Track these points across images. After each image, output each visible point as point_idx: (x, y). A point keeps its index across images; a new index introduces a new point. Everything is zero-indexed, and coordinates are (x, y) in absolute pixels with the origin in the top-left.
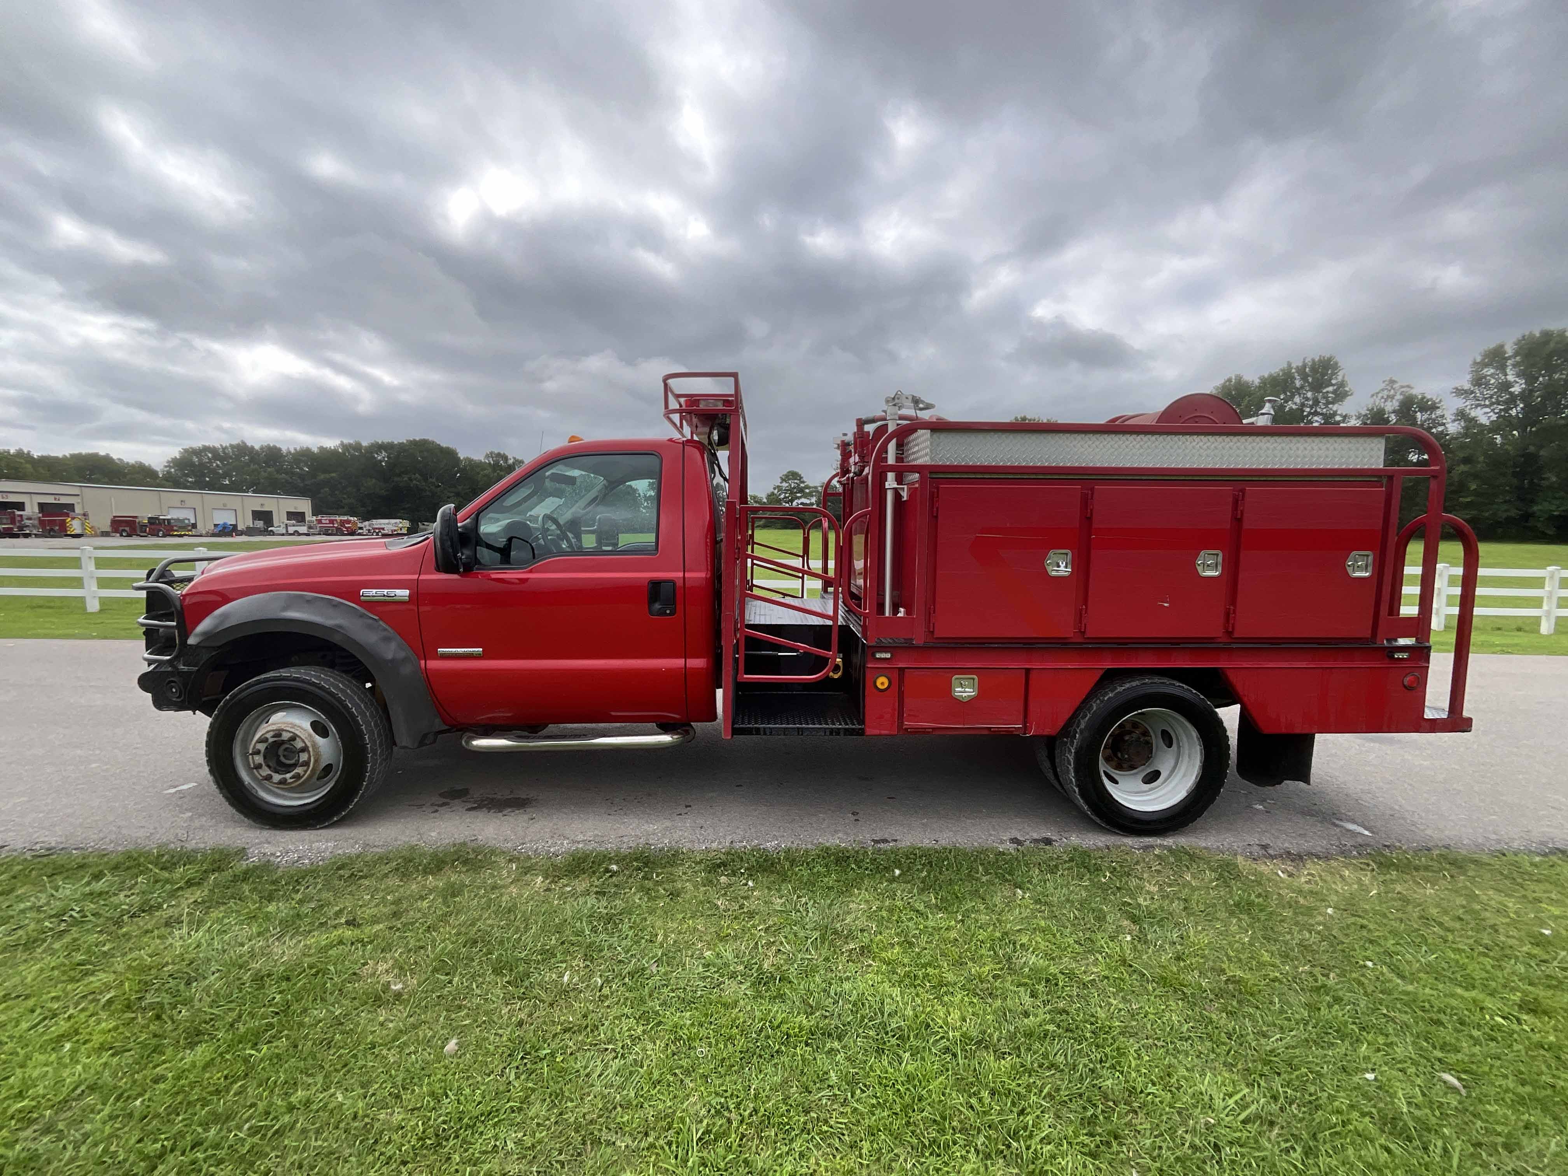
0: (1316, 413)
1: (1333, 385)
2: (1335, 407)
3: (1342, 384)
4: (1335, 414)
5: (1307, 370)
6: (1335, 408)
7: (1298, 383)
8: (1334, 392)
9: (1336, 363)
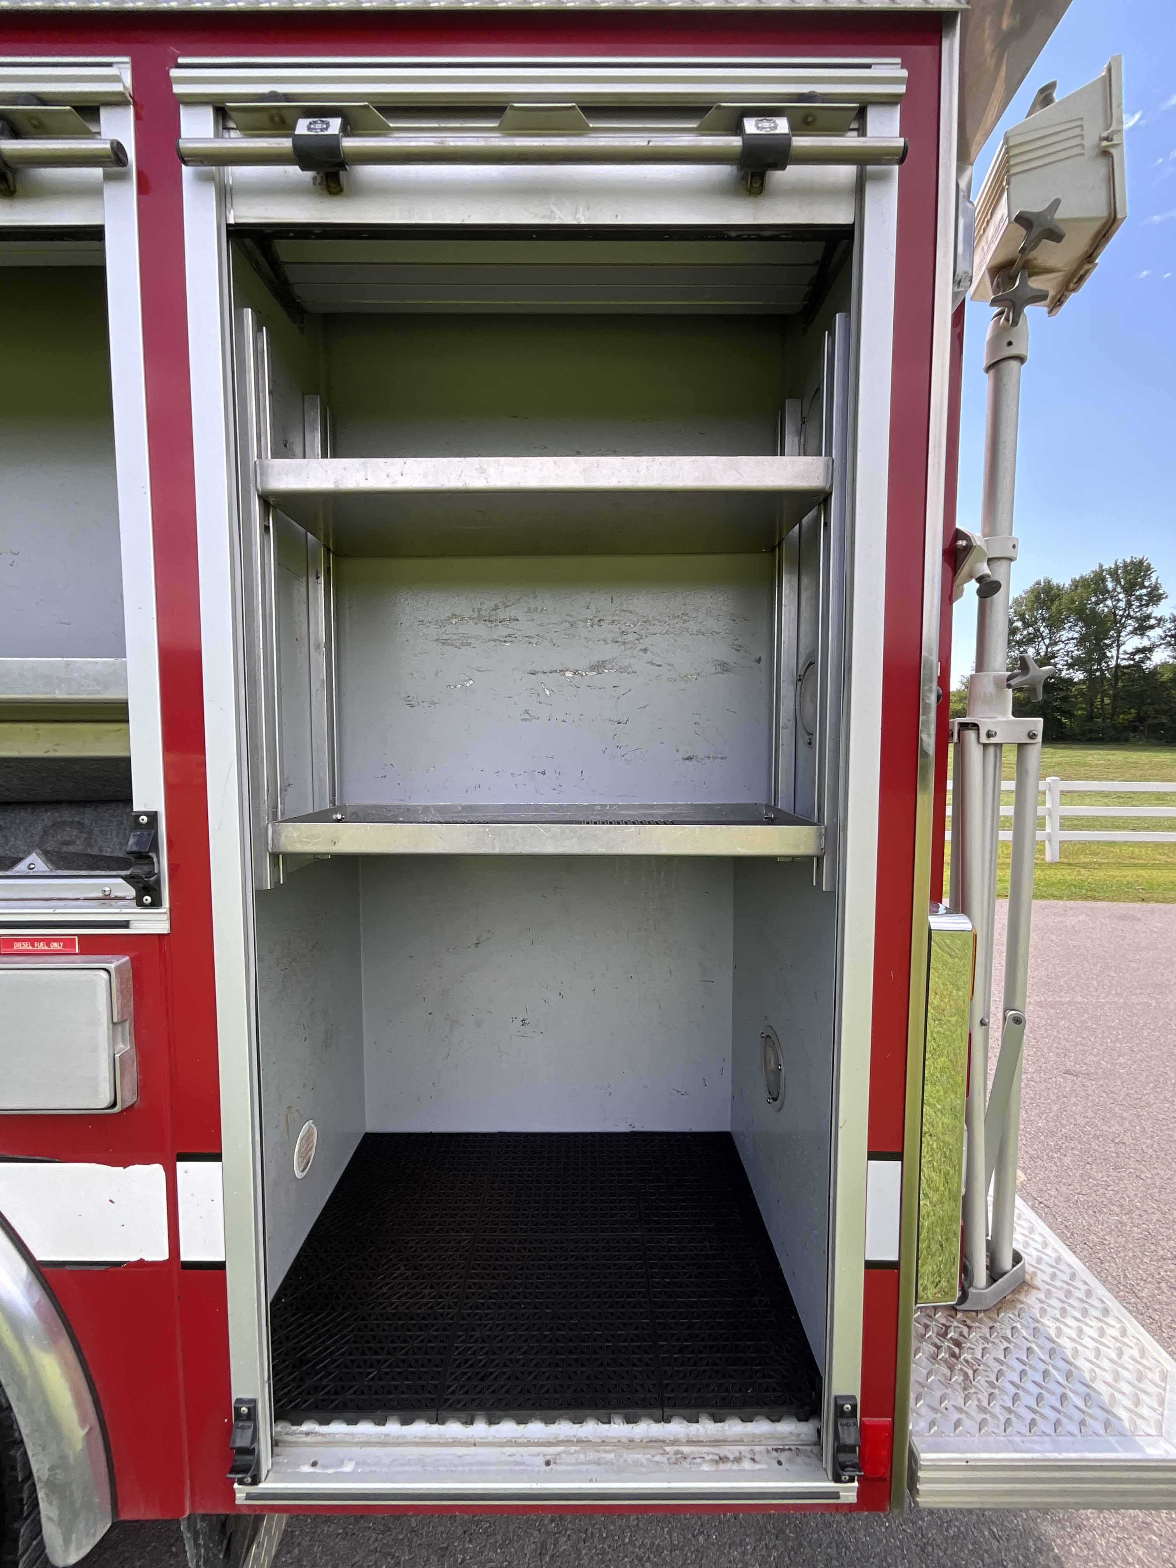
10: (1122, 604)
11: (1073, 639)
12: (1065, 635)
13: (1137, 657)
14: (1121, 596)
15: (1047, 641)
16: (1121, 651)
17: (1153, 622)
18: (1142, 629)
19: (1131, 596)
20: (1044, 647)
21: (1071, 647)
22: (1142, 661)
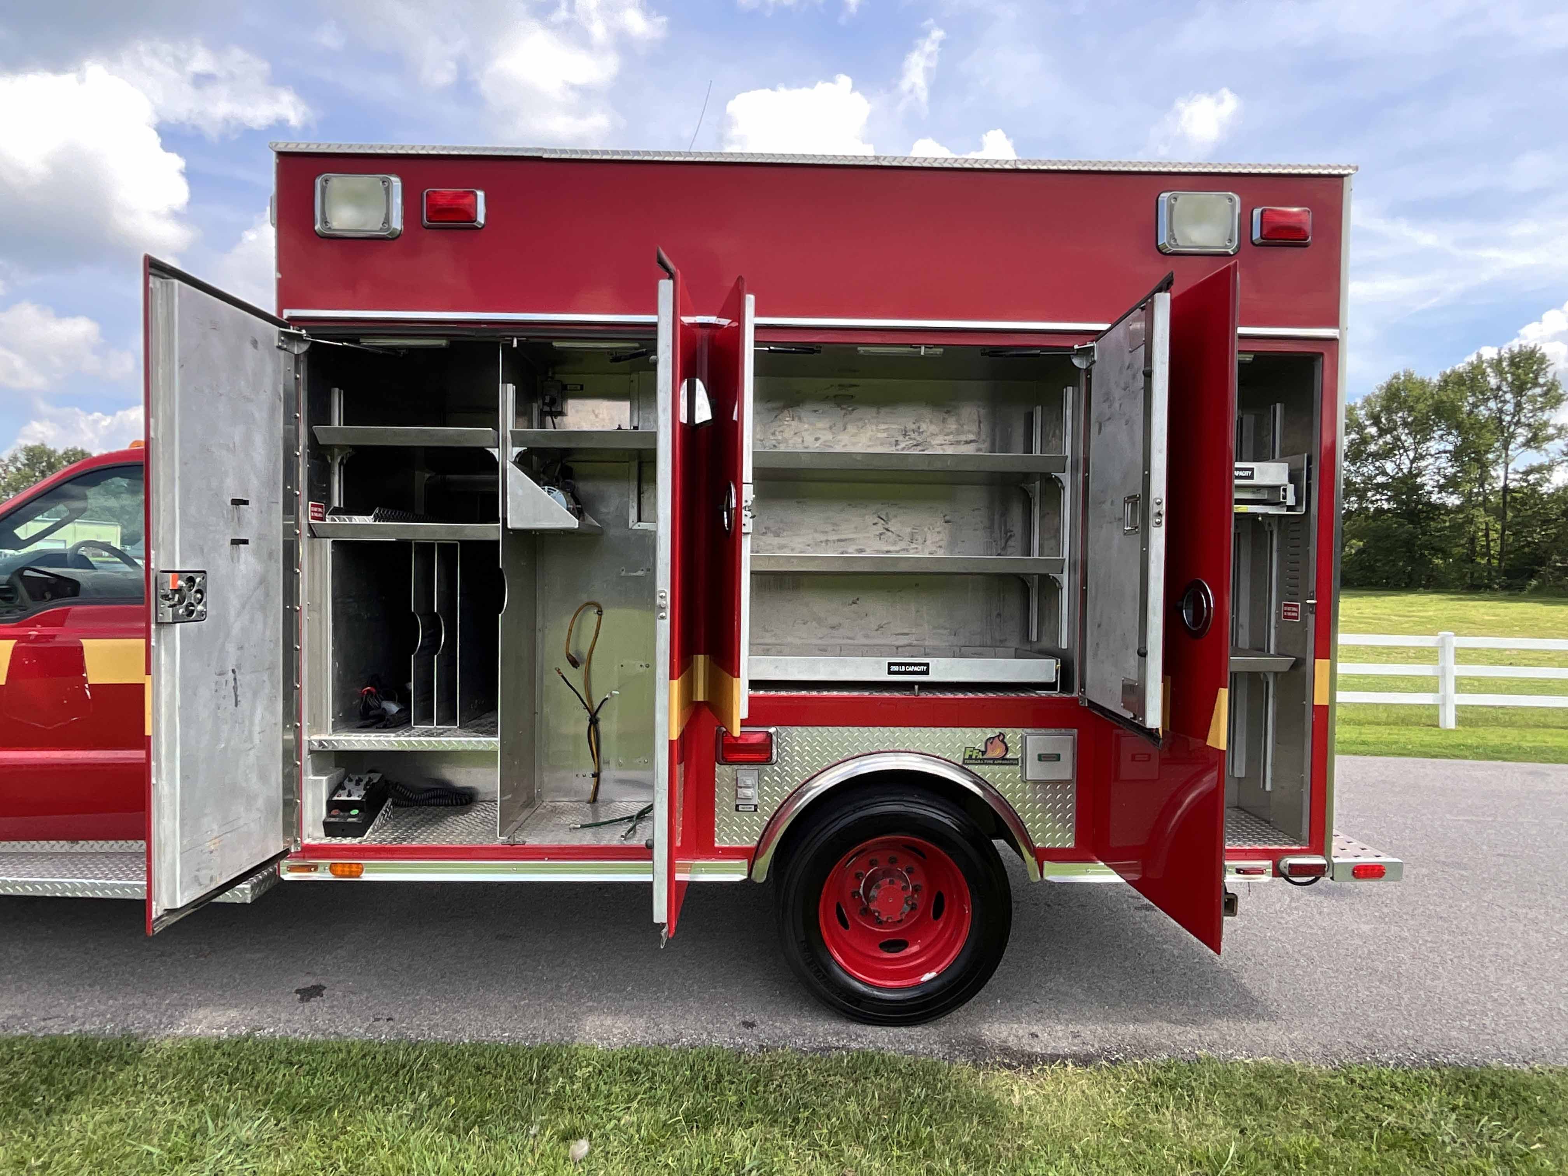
0: (1518, 423)
1: (1542, 386)
2: (1546, 415)
3: (1552, 386)
4: (1546, 424)
5: (1505, 364)
6: (1544, 418)
7: (1493, 381)
8: (1545, 394)
9: (1544, 356)
10: (1510, 407)
11: (1445, 452)
12: (1434, 446)
13: (1532, 478)
14: (1508, 396)
15: (1411, 454)
16: (1510, 470)
17: (1551, 431)
18: (1535, 441)
19: (1522, 396)
20: (1407, 462)
21: (1443, 462)
22: (1538, 483)
